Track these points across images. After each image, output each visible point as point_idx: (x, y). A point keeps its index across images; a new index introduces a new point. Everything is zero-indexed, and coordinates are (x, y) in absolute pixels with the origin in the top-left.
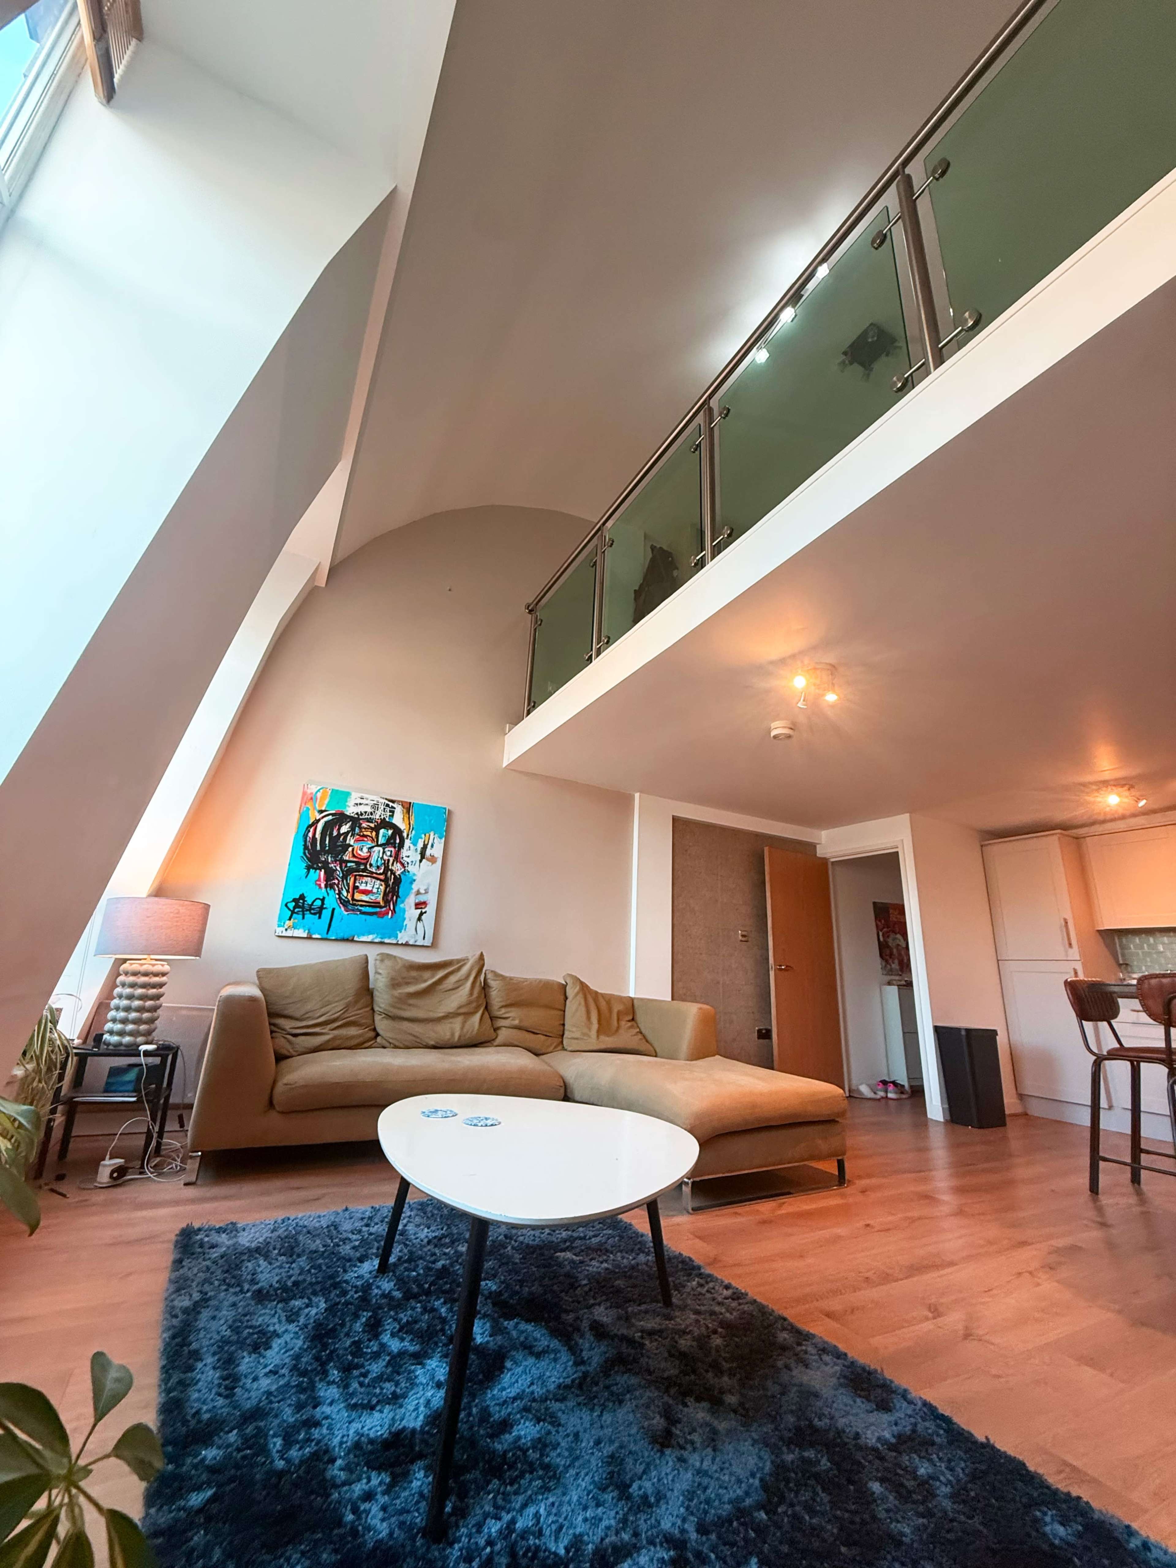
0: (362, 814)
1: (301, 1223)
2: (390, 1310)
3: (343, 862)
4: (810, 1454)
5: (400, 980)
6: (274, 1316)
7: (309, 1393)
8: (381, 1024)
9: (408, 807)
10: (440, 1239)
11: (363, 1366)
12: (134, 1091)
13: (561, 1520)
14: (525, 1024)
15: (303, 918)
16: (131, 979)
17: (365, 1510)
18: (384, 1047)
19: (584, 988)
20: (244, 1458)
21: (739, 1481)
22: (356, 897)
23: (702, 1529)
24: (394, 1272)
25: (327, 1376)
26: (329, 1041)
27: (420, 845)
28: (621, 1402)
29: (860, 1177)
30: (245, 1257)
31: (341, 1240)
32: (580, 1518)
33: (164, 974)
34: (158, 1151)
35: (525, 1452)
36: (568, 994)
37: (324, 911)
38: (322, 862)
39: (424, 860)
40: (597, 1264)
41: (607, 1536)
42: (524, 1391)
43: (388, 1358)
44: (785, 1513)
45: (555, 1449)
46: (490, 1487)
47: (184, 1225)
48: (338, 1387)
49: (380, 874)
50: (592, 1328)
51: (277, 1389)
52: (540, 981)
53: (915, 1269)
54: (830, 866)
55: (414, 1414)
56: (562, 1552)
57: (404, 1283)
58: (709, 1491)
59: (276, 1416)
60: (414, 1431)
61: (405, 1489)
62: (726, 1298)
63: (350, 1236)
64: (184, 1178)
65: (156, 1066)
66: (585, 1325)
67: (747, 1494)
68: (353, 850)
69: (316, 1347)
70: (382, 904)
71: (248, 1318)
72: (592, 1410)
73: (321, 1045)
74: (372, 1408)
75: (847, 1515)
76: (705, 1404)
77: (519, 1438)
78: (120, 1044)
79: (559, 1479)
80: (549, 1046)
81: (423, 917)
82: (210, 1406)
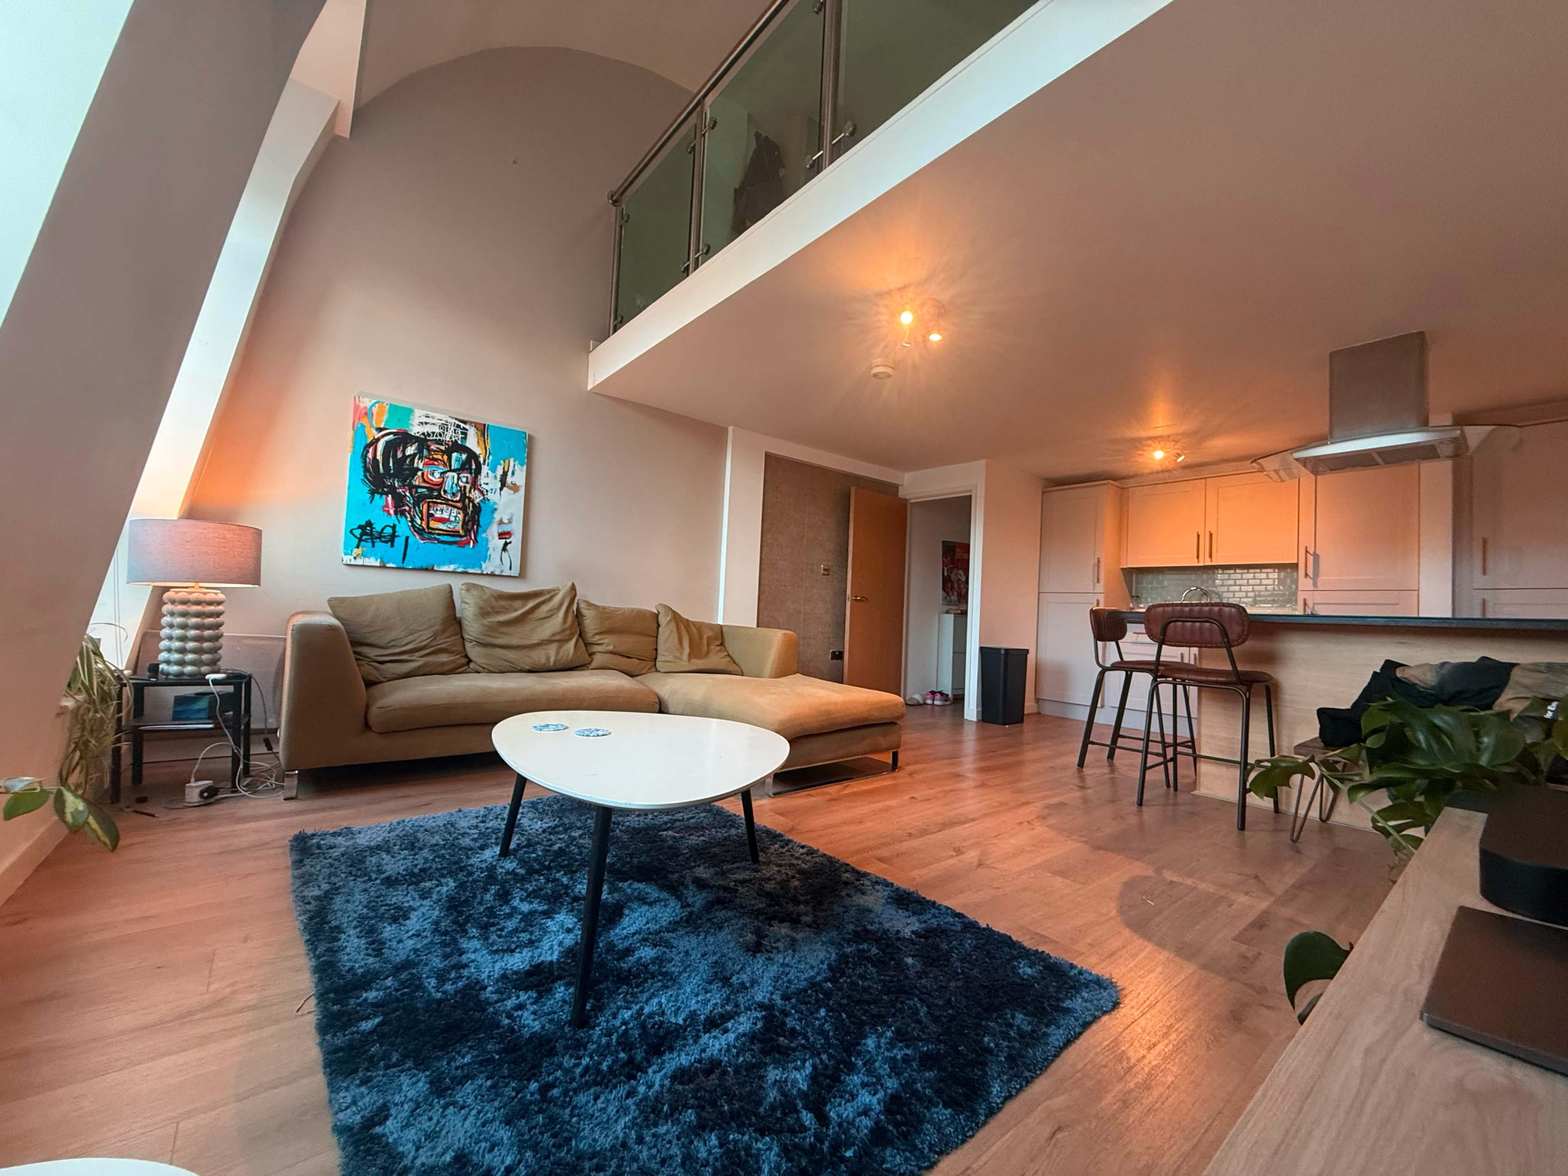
0: (429, 435)
1: (417, 824)
2: (516, 883)
3: (412, 487)
4: (865, 946)
5: (489, 609)
6: (407, 895)
7: (452, 946)
8: (473, 652)
9: (482, 430)
10: (554, 828)
11: (498, 924)
12: (209, 718)
13: (679, 1004)
14: (619, 649)
15: (373, 546)
16: (181, 608)
17: (518, 1016)
18: (478, 672)
19: (676, 617)
20: (402, 995)
21: (812, 967)
22: (431, 525)
23: (786, 997)
24: (515, 856)
25: (467, 933)
26: (419, 667)
27: (500, 471)
28: (720, 928)
29: (908, 764)
30: (367, 854)
31: (459, 834)
32: (694, 1001)
33: (219, 603)
34: (247, 771)
35: (646, 966)
36: (660, 622)
37: (396, 540)
38: (388, 487)
39: (505, 489)
40: (695, 838)
41: (714, 1009)
42: (641, 928)
43: (520, 917)
44: (846, 982)
45: (670, 962)
46: (620, 991)
47: (297, 832)
48: (479, 940)
49: (456, 502)
50: (693, 882)
51: (422, 947)
52: (633, 610)
53: (945, 826)
54: (909, 508)
55: (549, 952)
56: (681, 1022)
57: (526, 862)
58: (790, 976)
59: (426, 964)
60: (551, 962)
61: (550, 999)
62: (802, 854)
63: (468, 831)
64: (281, 795)
65: (228, 694)
66: (688, 880)
67: (818, 974)
68: (423, 474)
69: (452, 914)
70: (461, 532)
71: (382, 898)
72: (698, 935)
73: (411, 671)
74: (513, 951)
75: (888, 978)
76: (786, 924)
77: (641, 958)
78: (180, 674)
79: (674, 981)
80: (643, 669)
81: (508, 547)
82: (363, 963)
